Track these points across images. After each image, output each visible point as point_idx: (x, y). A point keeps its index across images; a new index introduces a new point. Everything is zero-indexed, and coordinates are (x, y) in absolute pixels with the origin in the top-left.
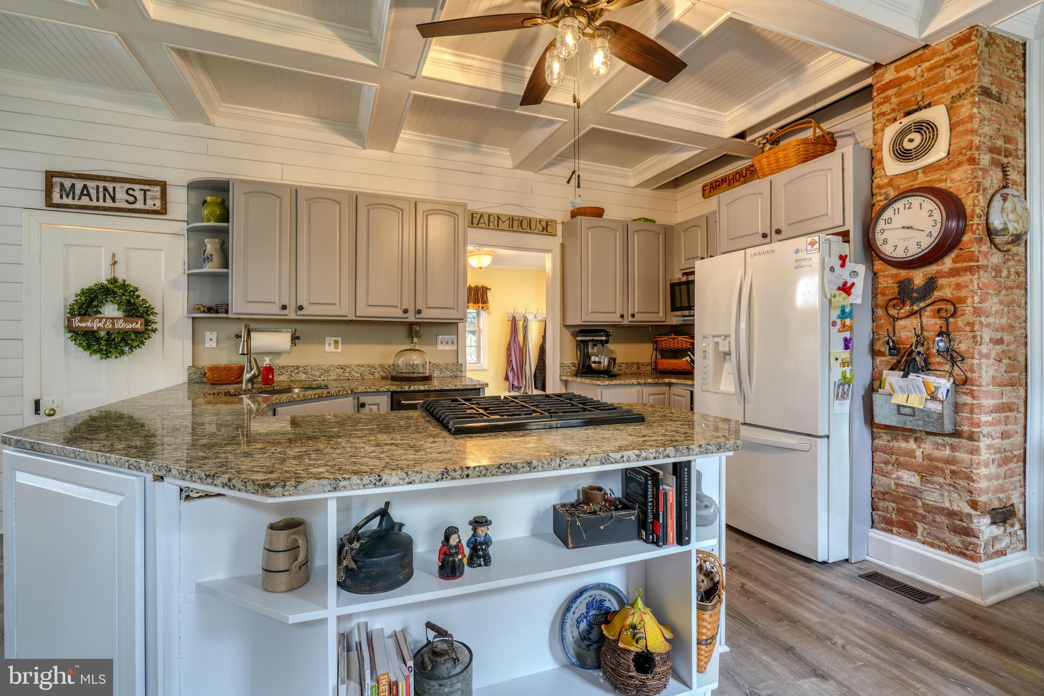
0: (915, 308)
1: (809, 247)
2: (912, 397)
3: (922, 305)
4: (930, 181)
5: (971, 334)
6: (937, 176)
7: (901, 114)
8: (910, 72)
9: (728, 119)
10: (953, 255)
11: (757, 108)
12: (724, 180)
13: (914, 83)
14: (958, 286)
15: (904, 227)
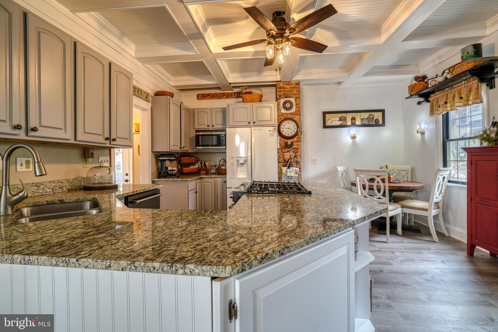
0: (289, 150)
1: (274, 130)
2: (292, 173)
3: (290, 149)
4: (291, 117)
5: (300, 157)
6: (293, 116)
7: (284, 97)
8: (286, 86)
9: (231, 76)
10: (297, 137)
11: (244, 77)
12: (209, 95)
13: (287, 90)
14: (298, 145)
15: (288, 128)
